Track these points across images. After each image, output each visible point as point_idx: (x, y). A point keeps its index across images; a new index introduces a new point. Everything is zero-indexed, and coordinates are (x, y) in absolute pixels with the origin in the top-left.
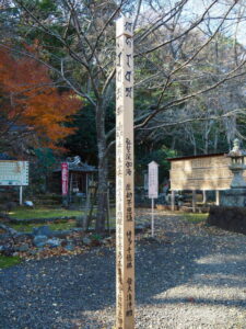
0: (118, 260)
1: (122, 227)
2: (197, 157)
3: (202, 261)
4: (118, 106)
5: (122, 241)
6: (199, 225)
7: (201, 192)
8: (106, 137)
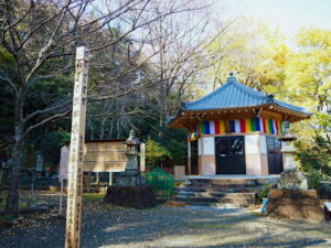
0: (68, 225)
1: (74, 200)
2: (93, 141)
3: (109, 229)
4: (74, 110)
5: (73, 210)
6: (97, 203)
7: (94, 174)
8: (24, 121)
